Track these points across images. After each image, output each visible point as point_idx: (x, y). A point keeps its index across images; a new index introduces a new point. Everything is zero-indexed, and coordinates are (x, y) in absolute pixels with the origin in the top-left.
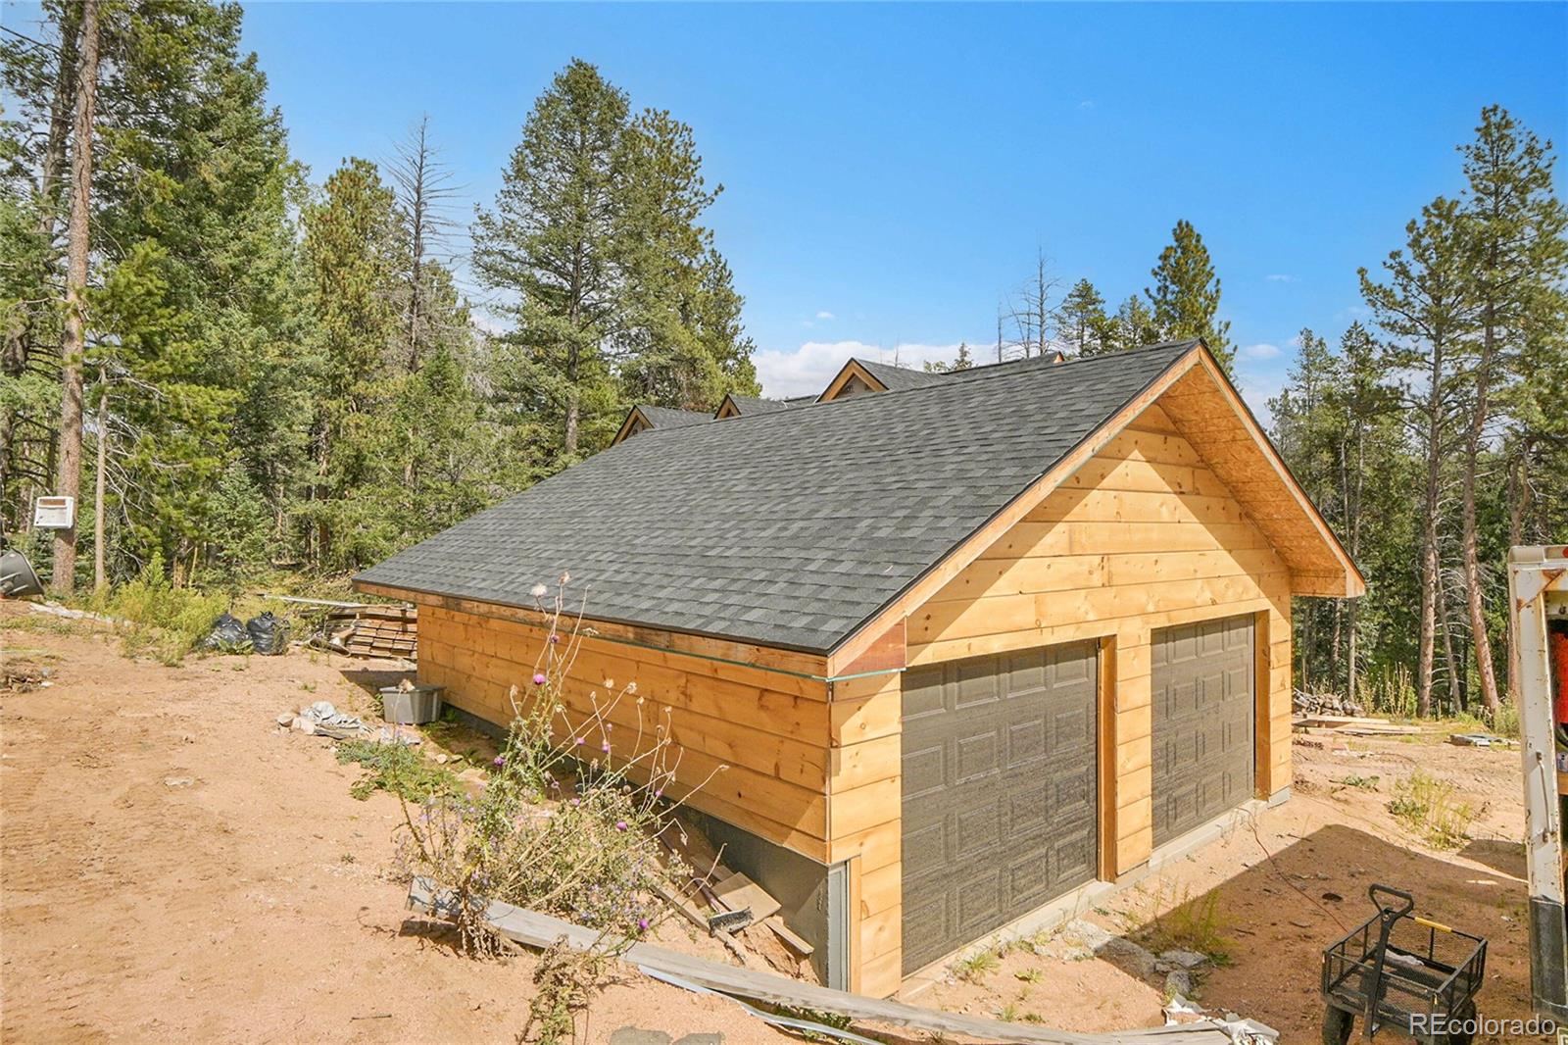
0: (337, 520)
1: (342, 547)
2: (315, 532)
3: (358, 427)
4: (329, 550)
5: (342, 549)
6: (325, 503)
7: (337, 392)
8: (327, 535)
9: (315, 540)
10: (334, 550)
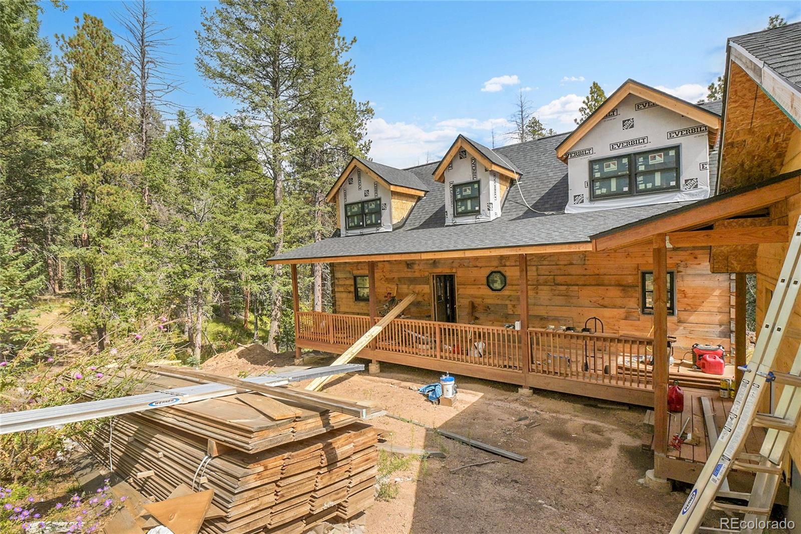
0: (97, 261)
1: (103, 281)
2: (82, 273)
3: (109, 194)
4: (94, 282)
5: (104, 282)
6: (87, 249)
7: (90, 169)
8: (91, 272)
9: (83, 278)
10: (97, 283)
